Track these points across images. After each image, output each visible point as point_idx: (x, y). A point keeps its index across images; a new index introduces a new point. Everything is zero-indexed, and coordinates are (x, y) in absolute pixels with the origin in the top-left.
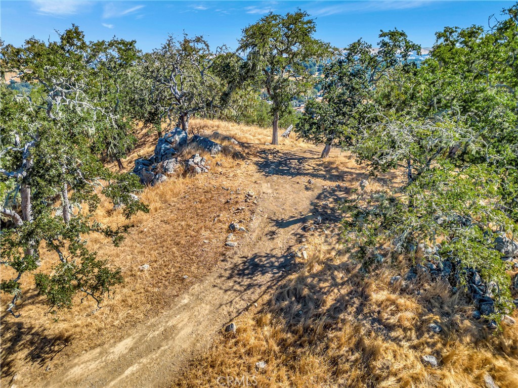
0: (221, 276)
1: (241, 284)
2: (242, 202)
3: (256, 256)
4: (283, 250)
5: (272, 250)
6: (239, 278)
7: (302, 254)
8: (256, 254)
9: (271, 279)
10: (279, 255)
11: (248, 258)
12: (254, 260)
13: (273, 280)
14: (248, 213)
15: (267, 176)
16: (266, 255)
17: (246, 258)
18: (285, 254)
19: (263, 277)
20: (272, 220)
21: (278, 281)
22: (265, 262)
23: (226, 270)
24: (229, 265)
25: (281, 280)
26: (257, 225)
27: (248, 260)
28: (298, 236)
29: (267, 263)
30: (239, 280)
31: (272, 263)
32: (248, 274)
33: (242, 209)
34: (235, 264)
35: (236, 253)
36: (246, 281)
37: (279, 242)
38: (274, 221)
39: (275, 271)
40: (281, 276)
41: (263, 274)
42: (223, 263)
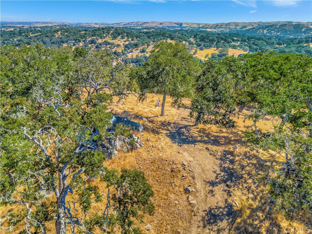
0: (199, 227)
1: (213, 230)
2: (182, 170)
3: (211, 209)
4: (223, 202)
5: (217, 203)
6: (210, 226)
7: (235, 203)
8: (210, 207)
10: (223, 206)
11: (207, 211)
12: (211, 212)
13: (229, 224)
14: (191, 179)
15: (180, 146)
16: (216, 207)
17: (206, 211)
18: (226, 205)
19: (222, 223)
20: (207, 182)
21: (233, 225)
22: (218, 213)
23: (199, 221)
24: (200, 218)
25: (234, 223)
26: (200, 186)
27: (208, 212)
28: (227, 192)
29: (220, 213)
30: (211, 228)
31: (222, 212)
32: (214, 223)
33: (186, 176)
34: (202, 216)
35: (198, 209)
36: (215, 227)
37: (218, 197)
38: (208, 182)
39: (227, 218)
40: (232, 221)
41: (222, 220)
42: (196, 217)
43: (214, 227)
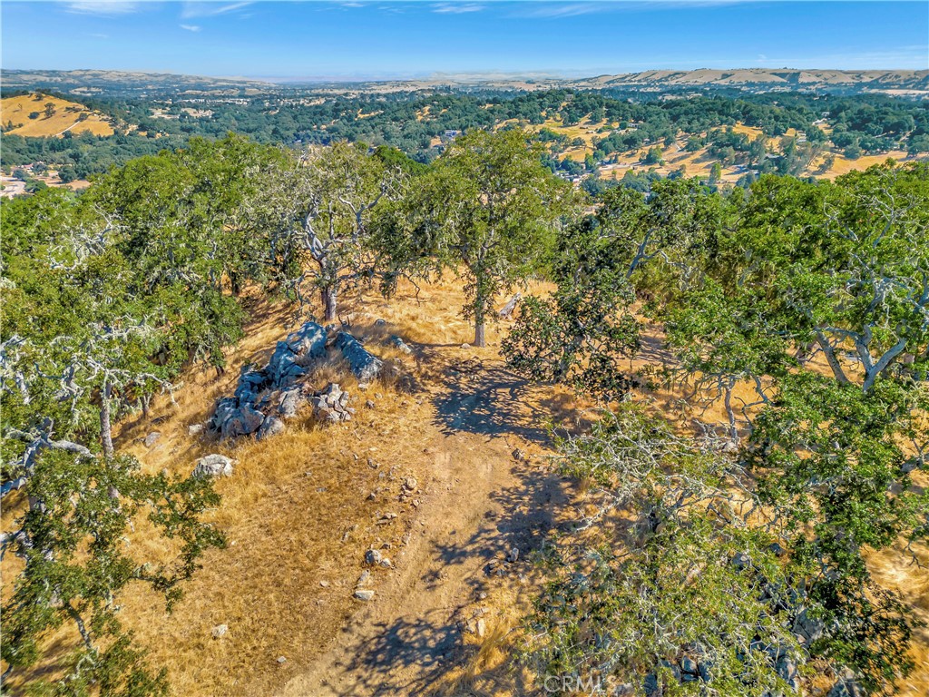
0: (337, 664)
1: (369, 682)
2: (394, 500)
3: (400, 623)
4: (447, 613)
5: (429, 612)
6: (366, 670)
7: (477, 625)
8: (400, 618)
9: (419, 677)
10: (439, 624)
11: (388, 627)
12: (396, 631)
13: (421, 679)
14: (401, 527)
15: (448, 434)
16: (417, 622)
17: (384, 626)
18: (449, 624)
19: (406, 670)
20: (437, 546)
21: (429, 682)
22: (413, 639)
23: (347, 650)
24: (353, 641)
25: (435, 679)
26: (411, 554)
27: (386, 631)
28: (476, 586)
29: (417, 641)
30: (365, 675)
31: (425, 640)
32: (382, 663)
33: (392, 518)
34: (365, 637)
35: (367, 616)
36: (377, 677)
37: (443, 595)
38: (441, 548)
39: (427, 659)
40: (434, 672)
41: (407, 663)
42: (346, 636)
43: (375, 675)
